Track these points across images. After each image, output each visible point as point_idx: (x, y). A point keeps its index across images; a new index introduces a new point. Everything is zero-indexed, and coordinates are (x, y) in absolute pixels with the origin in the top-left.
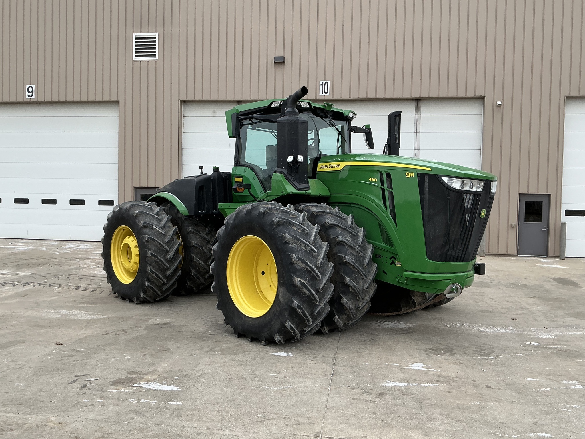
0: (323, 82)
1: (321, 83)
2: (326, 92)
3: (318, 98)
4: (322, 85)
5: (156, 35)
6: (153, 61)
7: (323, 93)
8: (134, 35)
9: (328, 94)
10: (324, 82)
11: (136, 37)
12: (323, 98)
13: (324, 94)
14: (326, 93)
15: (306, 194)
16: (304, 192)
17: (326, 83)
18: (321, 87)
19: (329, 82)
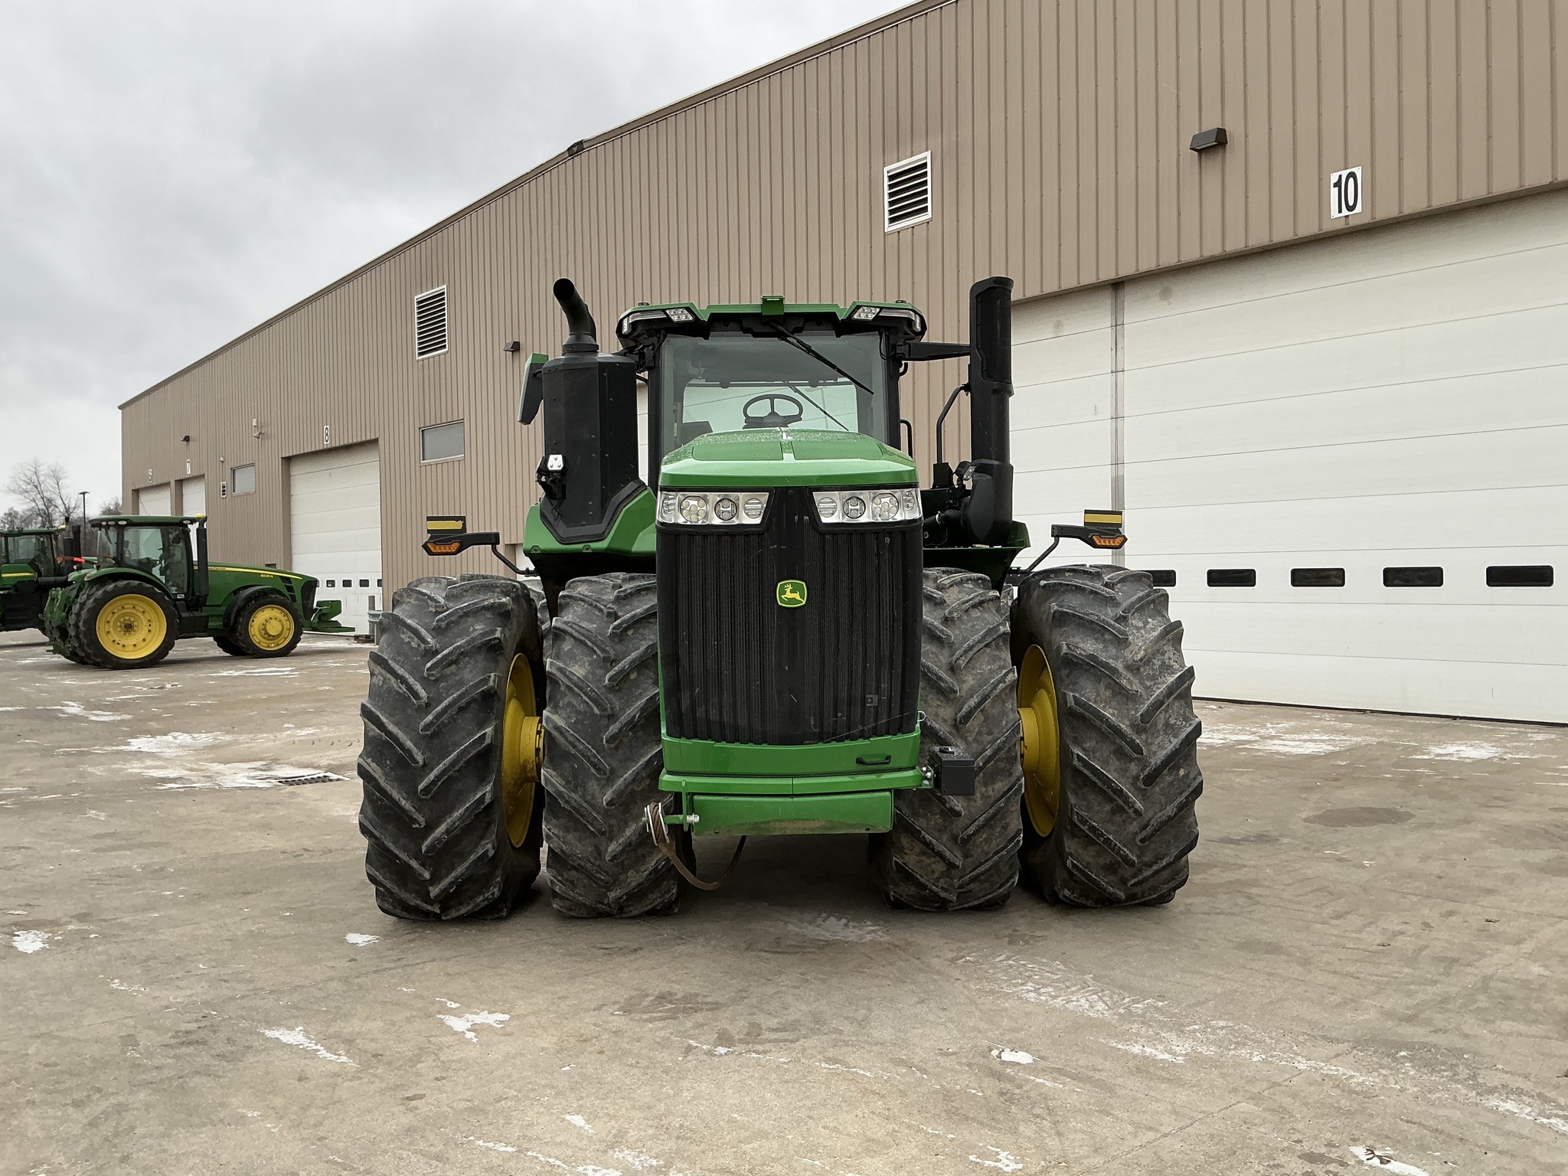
0: (1340, 176)
1: (1334, 178)
2: (1351, 203)
3: (1327, 227)
4: (1338, 184)
5: (925, 156)
6: (921, 224)
7: (1340, 211)
8: (886, 169)
9: (1358, 209)
10: (1344, 174)
11: (890, 174)
12: (1341, 225)
13: (1345, 212)
14: (1350, 208)
15: (590, 551)
16: (580, 546)
17: (1352, 175)
18: (1334, 191)
19: (1358, 171)
